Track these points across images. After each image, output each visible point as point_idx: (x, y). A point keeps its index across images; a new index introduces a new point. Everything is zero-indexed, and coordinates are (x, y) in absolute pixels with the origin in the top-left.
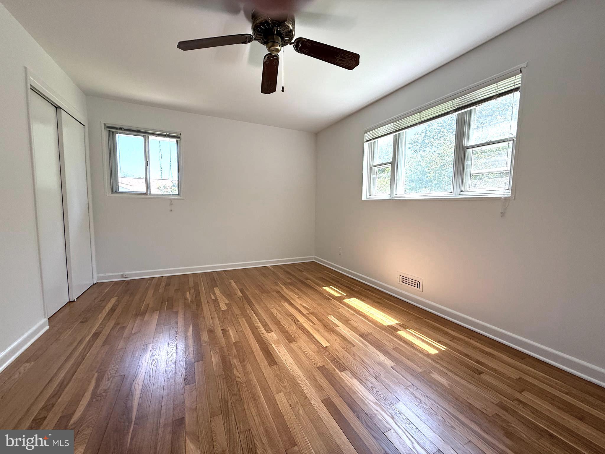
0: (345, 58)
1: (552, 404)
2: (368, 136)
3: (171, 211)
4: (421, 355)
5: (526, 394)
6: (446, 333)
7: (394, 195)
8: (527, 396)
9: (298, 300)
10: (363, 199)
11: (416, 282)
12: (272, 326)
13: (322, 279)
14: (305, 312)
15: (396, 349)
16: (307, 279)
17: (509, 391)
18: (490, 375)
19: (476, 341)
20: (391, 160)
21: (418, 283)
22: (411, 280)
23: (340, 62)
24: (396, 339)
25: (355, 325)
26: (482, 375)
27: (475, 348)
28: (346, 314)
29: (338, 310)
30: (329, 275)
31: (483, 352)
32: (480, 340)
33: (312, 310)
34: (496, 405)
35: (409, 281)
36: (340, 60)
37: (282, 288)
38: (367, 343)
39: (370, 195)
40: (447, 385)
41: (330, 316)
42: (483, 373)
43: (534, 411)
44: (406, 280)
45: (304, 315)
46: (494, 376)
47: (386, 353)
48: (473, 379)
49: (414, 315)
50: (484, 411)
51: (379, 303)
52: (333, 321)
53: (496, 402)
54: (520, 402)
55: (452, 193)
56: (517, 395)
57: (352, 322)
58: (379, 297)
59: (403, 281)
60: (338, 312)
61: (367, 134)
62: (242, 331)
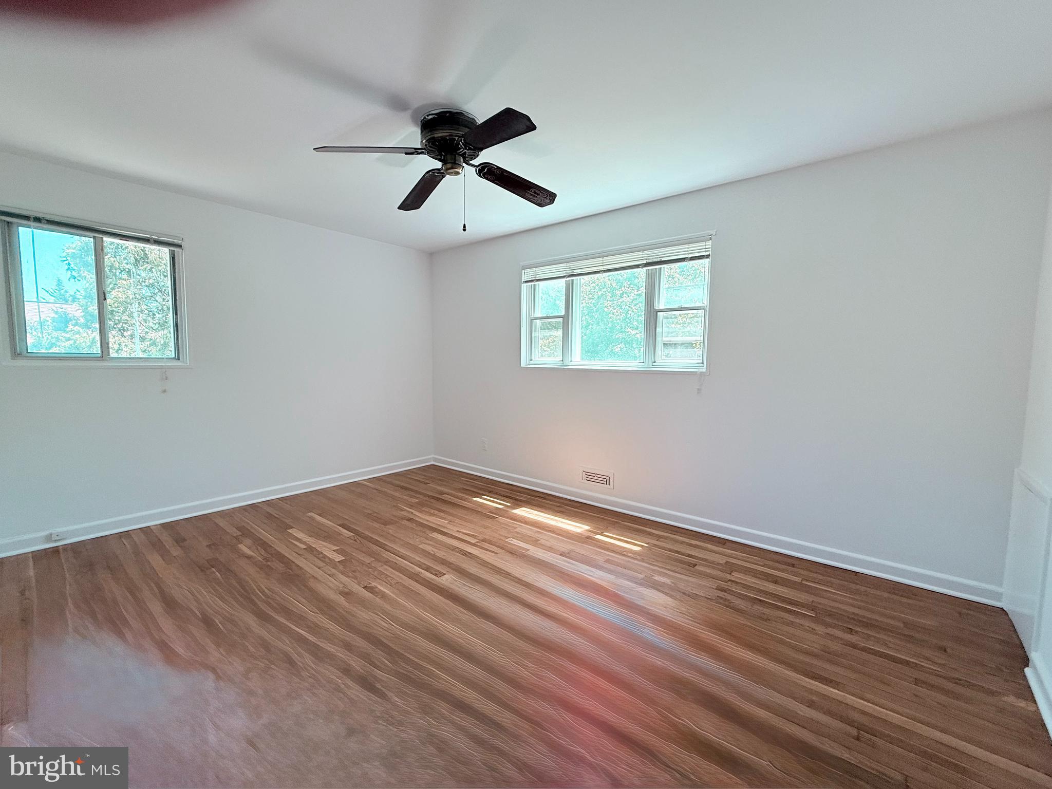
0: (538, 194)
1: (756, 577)
2: (527, 275)
3: (165, 391)
4: (636, 562)
5: (734, 574)
6: (650, 534)
7: (567, 362)
8: (736, 576)
9: (449, 526)
10: (522, 366)
11: (606, 477)
12: (439, 568)
13: (465, 491)
14: (473, 541)
15: (608, 561)
16: (442, 493)
17: (722, 575)
18: (703, 565)
19: (681, 536)
20: (563, 313)
21: (608, 478)
22: (598, 476)
23: (531, 197)
24: (603, 551)
25: (548, 544)
26: (696, 567)
27: (682, 543)
28: (529, 532)
29: (516, 530)
30: (471, 484)
31: (691, 545)
32: (684, 534)
33: (481, 537)
34: (716, 589)
35: (596, 478)
36: (531, 195)
37: (412, 513)
38: (574, 562)
39: (532, 360)
40: (670, 583)
41: (509, 539)
42: (696, 565)
43: (745, 586)
44: (590, 477)
45: (474, 545)
46: (706, 566)
47: (601, 568)
48: (691, 572)
49: (610, 521)
50: (709, 597)
51: (562, 512)
52: (519, 545)
53: (714, 587)
54: (733, 581)
55: (644, 364)
56: (729, 577)
57: (542, 542)
58: (559, 505)
59: (588, 479)
60: (517, 533)
61: (526, 271)
62: (397, 583)
